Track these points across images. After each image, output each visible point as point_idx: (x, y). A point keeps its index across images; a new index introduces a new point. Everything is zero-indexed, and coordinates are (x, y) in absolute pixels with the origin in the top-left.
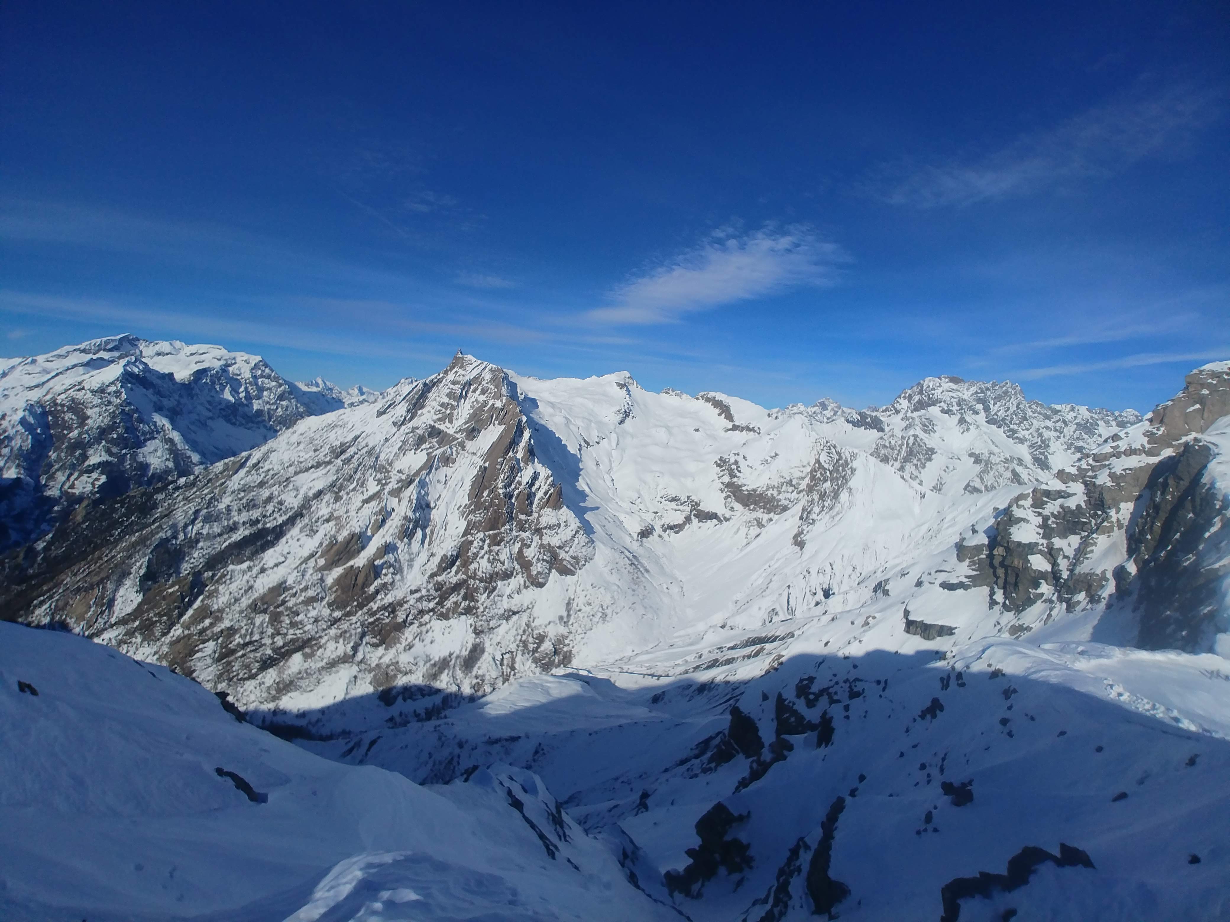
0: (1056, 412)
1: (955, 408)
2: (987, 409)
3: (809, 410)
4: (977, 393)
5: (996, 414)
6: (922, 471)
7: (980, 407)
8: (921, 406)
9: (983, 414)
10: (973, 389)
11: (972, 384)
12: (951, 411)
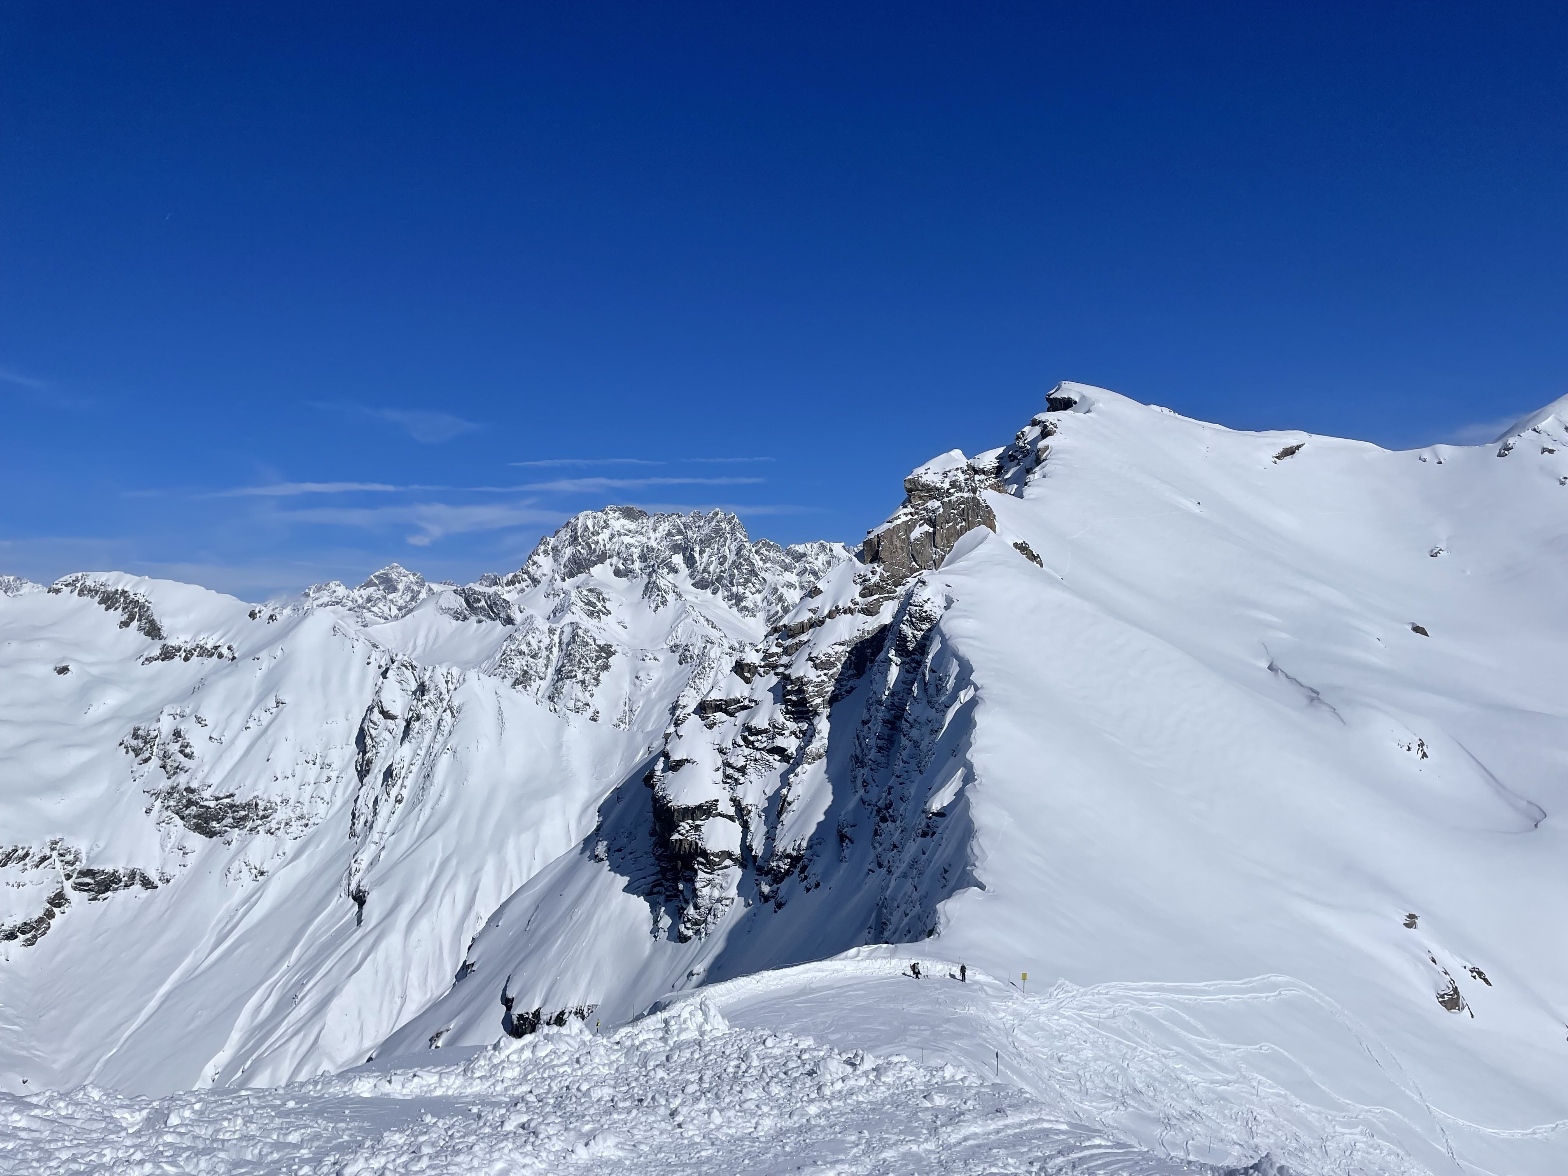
0: (800, 557)
1: (637, 565)
2: (690, 561)
3: (356, 594)
4: (669, 534)
5: (705, 570)
6: (595, 690)
7: (678, 559)
8: (578, 566)
9: (684, 570)
10: (664, 527)
11: (661, 517)
12: (632, 571)
